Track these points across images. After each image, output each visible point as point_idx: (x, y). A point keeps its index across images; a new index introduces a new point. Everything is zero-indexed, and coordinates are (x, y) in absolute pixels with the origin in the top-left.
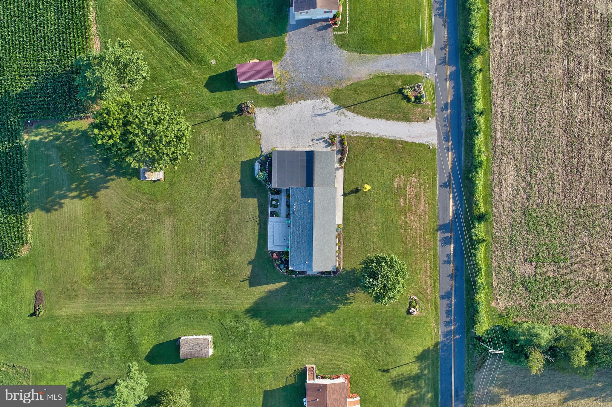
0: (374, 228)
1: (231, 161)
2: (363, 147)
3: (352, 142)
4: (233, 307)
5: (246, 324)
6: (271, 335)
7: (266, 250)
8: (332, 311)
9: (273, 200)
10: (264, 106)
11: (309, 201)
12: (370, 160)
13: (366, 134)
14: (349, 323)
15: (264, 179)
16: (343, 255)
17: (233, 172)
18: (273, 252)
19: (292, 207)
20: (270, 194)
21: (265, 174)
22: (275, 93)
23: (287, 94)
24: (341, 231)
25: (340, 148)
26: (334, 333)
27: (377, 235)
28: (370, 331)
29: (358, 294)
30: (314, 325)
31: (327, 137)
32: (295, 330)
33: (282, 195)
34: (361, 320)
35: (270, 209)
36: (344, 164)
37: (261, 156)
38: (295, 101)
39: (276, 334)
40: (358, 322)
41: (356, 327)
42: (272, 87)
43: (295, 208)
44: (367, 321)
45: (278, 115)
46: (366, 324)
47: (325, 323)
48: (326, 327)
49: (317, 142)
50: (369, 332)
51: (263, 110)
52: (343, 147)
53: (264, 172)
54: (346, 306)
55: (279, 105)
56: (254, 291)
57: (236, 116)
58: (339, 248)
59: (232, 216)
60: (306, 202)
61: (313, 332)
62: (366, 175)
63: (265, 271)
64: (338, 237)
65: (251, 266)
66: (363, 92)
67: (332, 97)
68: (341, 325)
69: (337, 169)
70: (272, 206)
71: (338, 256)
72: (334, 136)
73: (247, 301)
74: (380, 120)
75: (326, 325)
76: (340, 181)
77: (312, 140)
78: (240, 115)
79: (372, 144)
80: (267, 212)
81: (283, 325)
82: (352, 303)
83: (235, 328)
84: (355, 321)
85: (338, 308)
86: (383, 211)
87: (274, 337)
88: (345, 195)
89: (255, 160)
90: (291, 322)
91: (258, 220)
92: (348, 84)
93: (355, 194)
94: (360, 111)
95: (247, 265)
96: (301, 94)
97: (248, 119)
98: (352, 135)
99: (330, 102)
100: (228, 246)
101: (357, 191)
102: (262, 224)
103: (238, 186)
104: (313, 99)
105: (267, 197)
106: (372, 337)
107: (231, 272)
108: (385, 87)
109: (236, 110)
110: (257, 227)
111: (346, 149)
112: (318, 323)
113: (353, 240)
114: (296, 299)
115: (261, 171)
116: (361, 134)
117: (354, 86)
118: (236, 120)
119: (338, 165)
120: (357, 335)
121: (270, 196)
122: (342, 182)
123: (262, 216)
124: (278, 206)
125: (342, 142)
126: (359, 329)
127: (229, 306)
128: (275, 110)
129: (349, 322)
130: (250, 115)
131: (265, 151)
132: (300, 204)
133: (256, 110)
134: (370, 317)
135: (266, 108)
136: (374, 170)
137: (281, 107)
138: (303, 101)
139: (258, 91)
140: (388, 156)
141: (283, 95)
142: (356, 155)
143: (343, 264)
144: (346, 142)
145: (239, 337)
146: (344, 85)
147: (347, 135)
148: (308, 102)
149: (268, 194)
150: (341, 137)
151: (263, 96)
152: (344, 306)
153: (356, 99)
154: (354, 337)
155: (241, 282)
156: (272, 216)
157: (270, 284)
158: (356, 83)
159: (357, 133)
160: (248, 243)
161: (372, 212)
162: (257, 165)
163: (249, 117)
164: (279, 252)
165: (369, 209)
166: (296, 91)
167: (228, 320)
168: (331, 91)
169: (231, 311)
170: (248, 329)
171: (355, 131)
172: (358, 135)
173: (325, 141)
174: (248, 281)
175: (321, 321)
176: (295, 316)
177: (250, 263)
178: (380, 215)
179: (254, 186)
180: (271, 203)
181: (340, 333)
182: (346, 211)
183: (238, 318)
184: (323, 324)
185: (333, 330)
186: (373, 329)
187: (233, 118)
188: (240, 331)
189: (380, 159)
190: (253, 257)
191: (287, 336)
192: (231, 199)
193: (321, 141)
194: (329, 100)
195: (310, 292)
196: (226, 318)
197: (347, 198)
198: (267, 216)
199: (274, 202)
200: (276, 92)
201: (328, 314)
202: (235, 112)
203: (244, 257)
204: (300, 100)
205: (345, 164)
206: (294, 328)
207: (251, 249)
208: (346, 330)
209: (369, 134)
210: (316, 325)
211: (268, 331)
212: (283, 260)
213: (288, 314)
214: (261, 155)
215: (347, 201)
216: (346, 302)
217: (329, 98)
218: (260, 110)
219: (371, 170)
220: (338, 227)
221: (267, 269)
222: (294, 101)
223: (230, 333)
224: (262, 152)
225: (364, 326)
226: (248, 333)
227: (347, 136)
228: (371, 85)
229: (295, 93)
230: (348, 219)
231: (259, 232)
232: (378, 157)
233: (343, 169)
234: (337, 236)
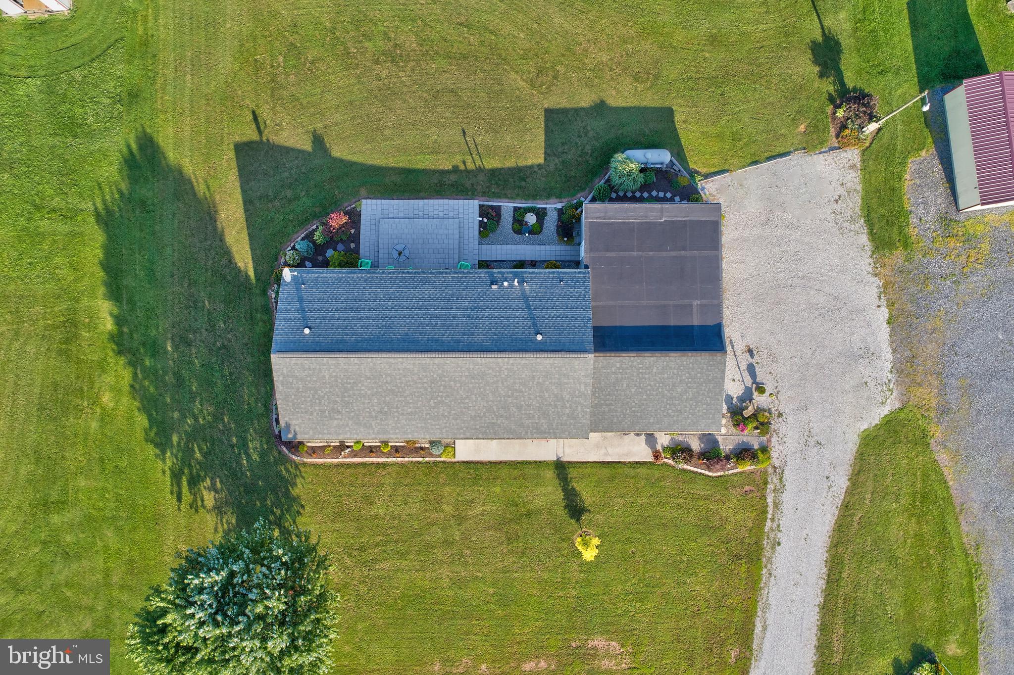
0: (445, 572)
1: (672, 72)
2: (729, 527)
3: (747, 488)
4: (165, 84)
5: (107, 129)
6: (70, 215)
7: (363, 192)
8: (152, 434)
9: (541, 214)
10: (866, 182)
11: (539, 337)
12: (682, 552)
13: (772, 535)
14: (110, 487)
15: (616, 180)
16: (349, 466)
17: (636, 78)
18: (355, 218)
19: (516, 275)
20: (559, 206)
21: (635, 181)
22: (913, 220)
23: (908, 259)
24: (433, 456)
25: (726, 445)
26: (76, 435)
27: (419, 583)
28: (85, 563)
29: (211, 520)
30: (102, 367)
31: (760, 400)
32: (85, 302)
33: (558, 248)
34: (119, 529)
35: (507, 206)
36: (670, 462)
37: (692, 173)
38: (885, 289)
39: (72, 235)
40: (114, 518)
41: (95, 513)
42: (933, 209)
43: (511, 286)
44: (118, 552)
45: (835, 230)
46: (107, 548)
47: (111, 405)
48: (98, 410)
49: (743, 366)
50: (79, 557)
51: (853, 179)
52: (728, 458)
53: (641, 178)
54: (168, 479)
55: (872, 234)
56: (221, 156)
57: (828, 86)
58: (371, 450)
59: (482, 76)
60: (535, 324)
61: (79, 361)
62: (630, 541)
63: (289, 193)
64: (411, 446)
65: (308, 147)
66: (919, 523)
67: (902, 416)
68: (102, 461)
69: (651, 439)
70: (519, 213)
71: (342, 447)
72: (764, 427)
73: (187, 134)
74: (822, 583)
75: (103, 408)
76: (610, 450)
77: (750, 351)
78: (831, 99)
79: (737, 558)
80: (497, 196)
81: (106, 266)
82: (179, 499)
83: (93, 93)
84: (117, 509)
85: (164, 452)
86: (504, 601)
87: (62, 228)
88: (561, 467)
89: (679, 153)
90: (115, 291)
91: (471, 166)
92: (946, 471)
93: (563, 503)
94: (852, 515)
95: (311, 128)
96: (911, 308)
97: (821, 127)
98: (770, 487)
99: (885, 410)
100: (377, 62)
101: (576, 510)
102: (453, 178)
103: (585, 100)
104: (894, 351)
105: (549, 194)
106: (62, 572)
107: (287, 74)
108: (939, 599)
109: (850, 83)
110: (445, 164)
111: (723, 469)
112: (108, 379)
113: (400, 499)
114: (195, 302)
115: (642, 171)
116: (773, 520)
117: (941, 493)
118: (816, 85)
119: (663, 440)
120: (70, 515)
121: (552, 206)
122: (606, 454)
123: (481, 177)
124: (518, 232)
125: (743, 453)
126: (90, 523)
127: (170, 73)
128: (852, 220)
129: (115, 487)
130: (833, 132)
131: (709, 188)
132: (528, 306)
133: (853, 155)
134: (131, 561)
135: (859, 188)
136: (648, 567)
137: (864, 239)
138: (887, 315)
139: (918, 160)
140: (698, 614)
141: (906, 244)
142: (702, 503)
143: (314, 465)
144: (747, 467)
145: (63, 107)
146: (942, 457)
147: (770, 470)
148: (884, 332)
149: (559, 197)
150: (764, 449)
151: (900, 177)
152: (168, 473)
153: (897, 501)
154: (61, 504)
155: (254, 113)
156: (484, 211)
157: (246, 210)
158: (948, 499)
159: (776, 505)
160: (388, 132)
161: (500, 565)
162: (661, 157)
163: (825, 129)
164: (356, 238)
165: (512, 552)
166: (921, 291)
167: (120, 69)
168: (922, 411)
169: (153, 80)
170: (90, 135)
171: (786, 498)
172: (770, 510)
173: (747, 397)
174: (255, 137)
175: (116, 390)
176: (136, 299)
177: (318, 140)
178: (491, 590)
179: (588, 148)
180: (527, 210)
181: (75, 456)
182: (504, 472)
183: (130, 103)
184: (106, 398)
185: (86, 434)
186: (92, 570)
187: (821, 75)
188: (83, 111)
189: (685, 588)
190: (337, 152)
191: (65, 272)
192: (540, 71)
193: (749, 381)
194: (892, 404)
195: (220, 349)
196: (130, 63)
197: (550, 474)
198: (484, 194)
199: (531, 219)
200: (916, 221)
201: (142, 420)
202: (842, 83)
203: (338, 117)
204: (891, 305)
205: (667, 465)
206: (93, 296)
207: (368, 142)
208: (87, 478)
209: (773, 548)
210: (104, 371)
211: (82, 206)
212: (330, 253)
213: (142, 274)
214: (697, 172)
215: (539, 476)
216: (185, 483)
217: (898, 405)
218: (853, 167)
219: (650, 557)
220: (447, 446)
221: (297, 198)
222: (885, 286)
223: (77, 75)
224: (707, 176)
225: (101, 540)
226: (75, 136)
227: (765, 472)
228: (945, 548)
229: (913, 289)
230: (476, 481)
231: (425, 172)
232: (693, 579)
233: (650, 458)
234: (415, 442)
